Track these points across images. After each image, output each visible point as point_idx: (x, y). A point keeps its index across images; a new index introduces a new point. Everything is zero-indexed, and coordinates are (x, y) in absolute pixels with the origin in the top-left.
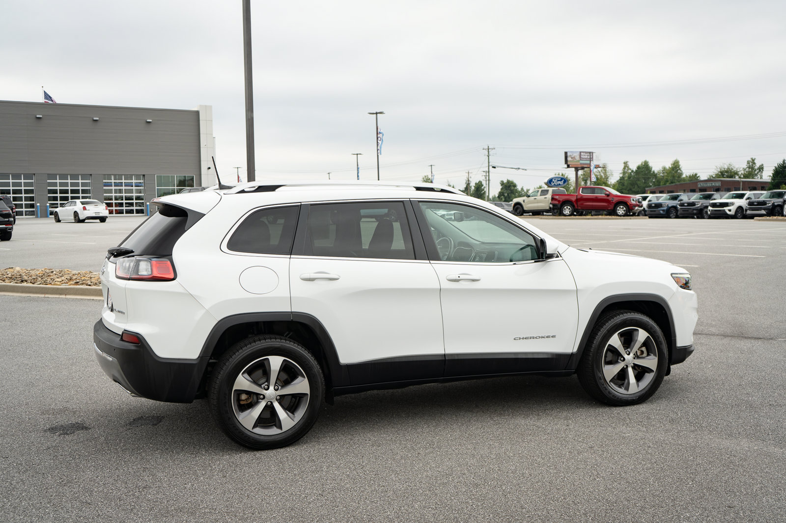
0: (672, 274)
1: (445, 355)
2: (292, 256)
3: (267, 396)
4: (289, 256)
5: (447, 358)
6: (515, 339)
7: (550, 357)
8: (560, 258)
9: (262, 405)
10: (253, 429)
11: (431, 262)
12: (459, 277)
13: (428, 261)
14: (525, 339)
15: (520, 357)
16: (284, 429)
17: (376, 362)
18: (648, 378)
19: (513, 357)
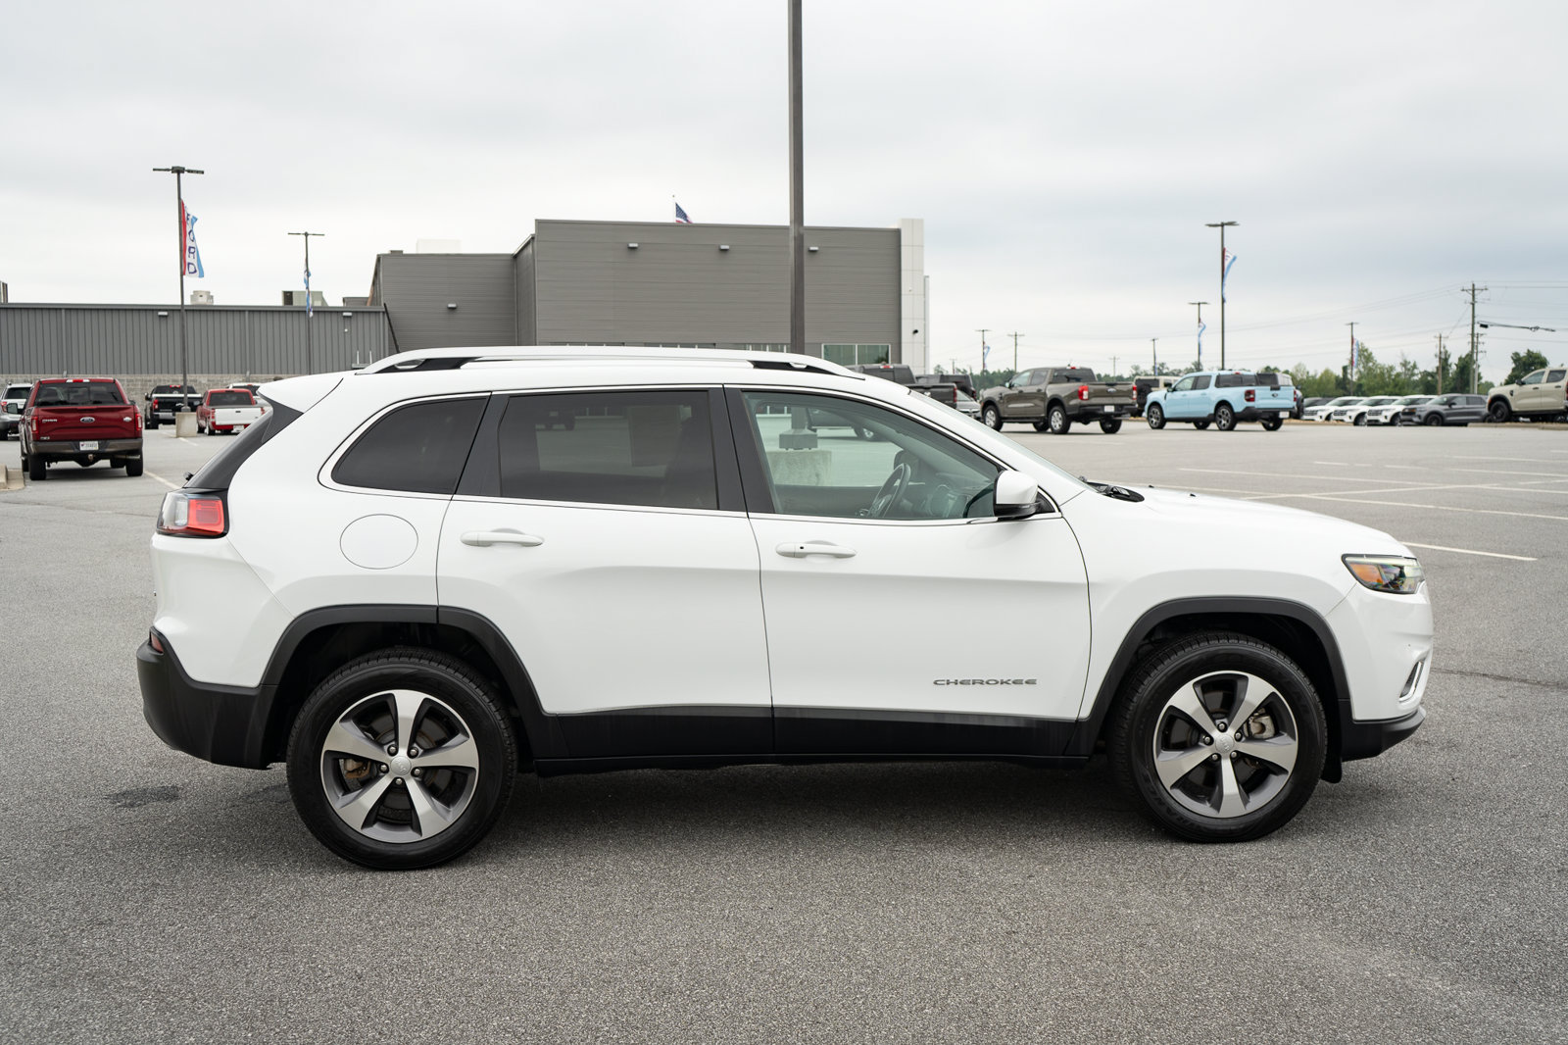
0: (1344, 557)
1: (772, 708)
2: (456, 497)
3: (392, 766)
4: (449, 497)
5: (776, 716)
6: (935, 683)
7: (1022, 725)
8: (1057, 514)
9: (384, 783)
10: (363, 826)
11: (751, 514)
12: (802, 548)
13: (744, 514)
14: (962, 683)
15: (947, 721)
16: (426, 833)
17: (621, 714)
18: (1275, 786)
19: (932, 720)
